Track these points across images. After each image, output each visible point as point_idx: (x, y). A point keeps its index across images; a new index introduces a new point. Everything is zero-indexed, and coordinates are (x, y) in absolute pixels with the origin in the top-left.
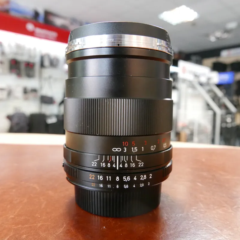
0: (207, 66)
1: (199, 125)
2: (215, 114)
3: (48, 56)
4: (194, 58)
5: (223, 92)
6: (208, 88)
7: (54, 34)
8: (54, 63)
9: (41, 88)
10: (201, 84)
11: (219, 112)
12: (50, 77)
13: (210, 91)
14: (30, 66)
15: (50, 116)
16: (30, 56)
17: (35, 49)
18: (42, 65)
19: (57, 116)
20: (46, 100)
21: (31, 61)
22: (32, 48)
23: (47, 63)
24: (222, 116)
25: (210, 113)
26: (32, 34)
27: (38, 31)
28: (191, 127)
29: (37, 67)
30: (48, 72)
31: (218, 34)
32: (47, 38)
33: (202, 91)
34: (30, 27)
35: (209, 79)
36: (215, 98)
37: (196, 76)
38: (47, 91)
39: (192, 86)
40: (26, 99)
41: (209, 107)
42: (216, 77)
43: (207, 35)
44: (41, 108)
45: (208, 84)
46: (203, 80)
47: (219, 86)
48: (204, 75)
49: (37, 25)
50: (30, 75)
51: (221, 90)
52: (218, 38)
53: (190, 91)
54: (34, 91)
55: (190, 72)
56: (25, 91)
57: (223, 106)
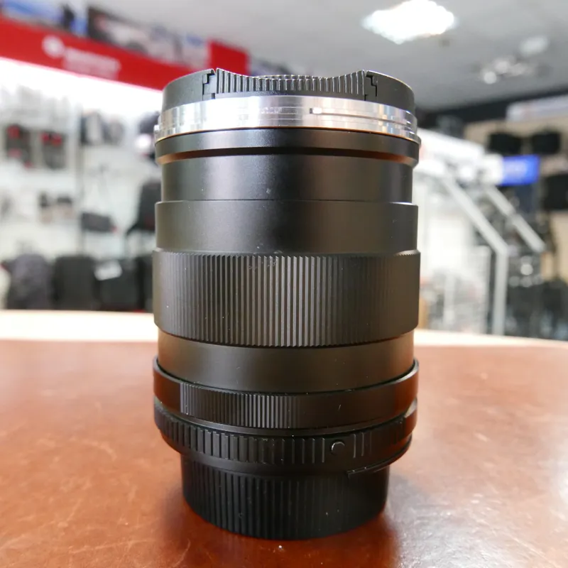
0: (476, 141)
1: (458, 282)
2: (493, 257)
3: (98, 116)
4: (445, 122)
5: (513, 203)
6: (477, 194)
7: (111, 65)
8: (111, 135)
9: (82, 194)
10: (463, 185)
11: (504, 250)
12: (102, 169)
13: (483, 202)
14: (53, 141)
15: (104, 262)
16: (54, 118)
17: (65, 100)
18: (84, 139)
19: (122, 262)
20: (95, 224)
21: (58, 128)
22: (59, 97)
23: (94, 134)
24: (510, 259)
25: (483, 253)
26: (57, 63)
27: (73, 55)
28: (437, 287)
29: (72, 144)
30: (97, 156)
31: (503, 65)
32: (94, 73)
33: (465, 201)
34: (53, 46)
35: (480, 173)
36: (494, 217)
37: (451, 166)
38: (95, 202)
39: (442, 190)
40: (46, 221)
41: (479, 239)
42: (496, 169)
43: (477, 68)
44: (82, 242)
45: (478, 184)
46: (467, 174)
47: (503, 188)
48: (467, 162)
49: (70, 42)
50: (54, 164)
51: (508, 198)
52: (502, 77)
53: (436, 200)
54: (65, 201)
55: (437, 156)
56: (44, 202)
57: (512, 236)
